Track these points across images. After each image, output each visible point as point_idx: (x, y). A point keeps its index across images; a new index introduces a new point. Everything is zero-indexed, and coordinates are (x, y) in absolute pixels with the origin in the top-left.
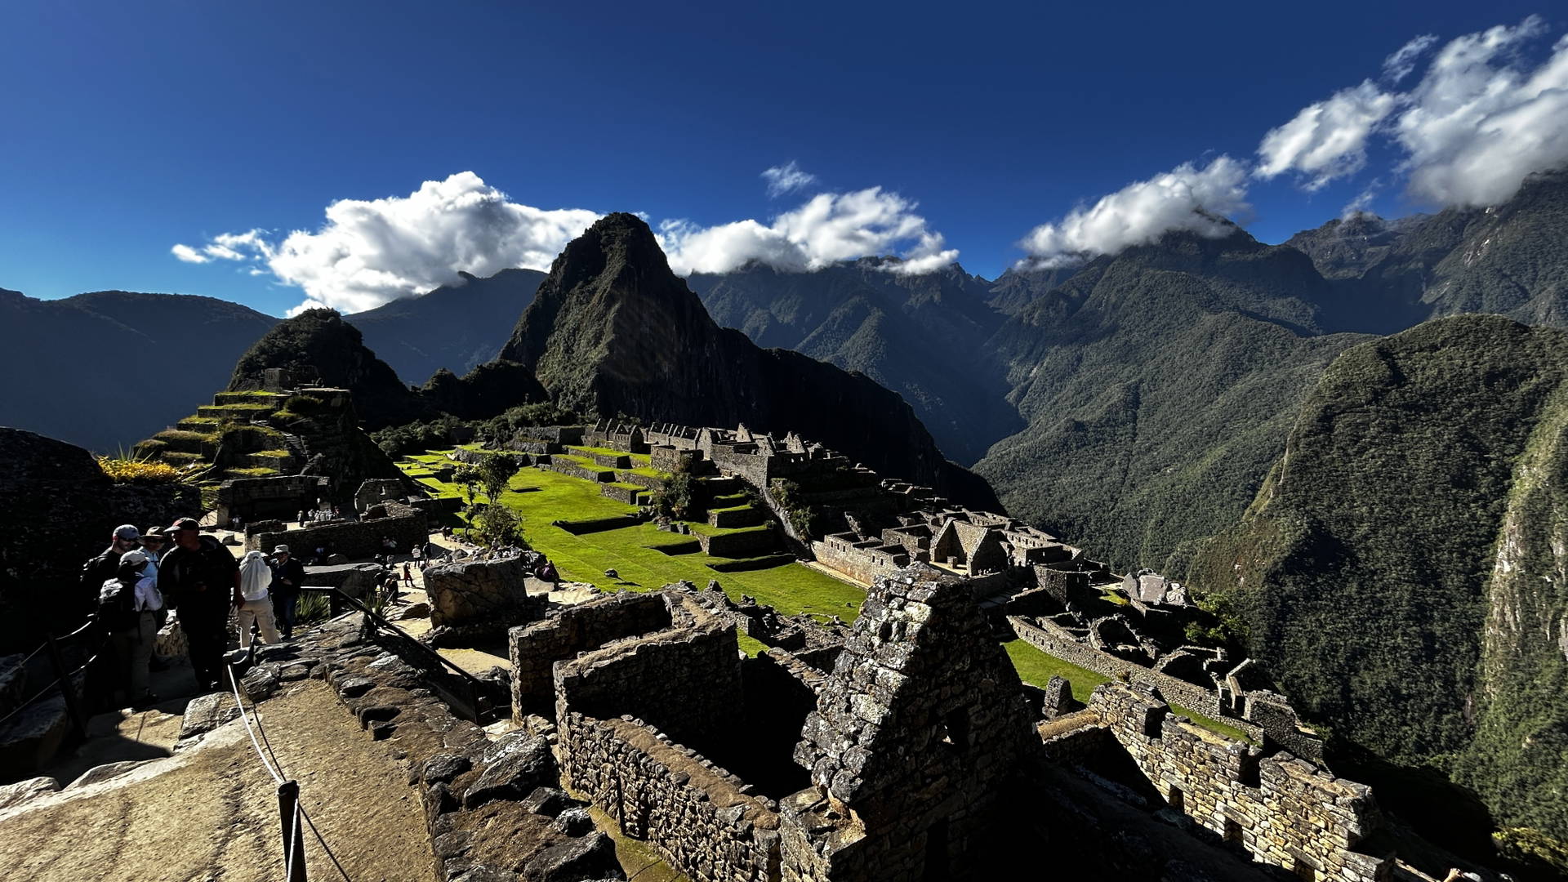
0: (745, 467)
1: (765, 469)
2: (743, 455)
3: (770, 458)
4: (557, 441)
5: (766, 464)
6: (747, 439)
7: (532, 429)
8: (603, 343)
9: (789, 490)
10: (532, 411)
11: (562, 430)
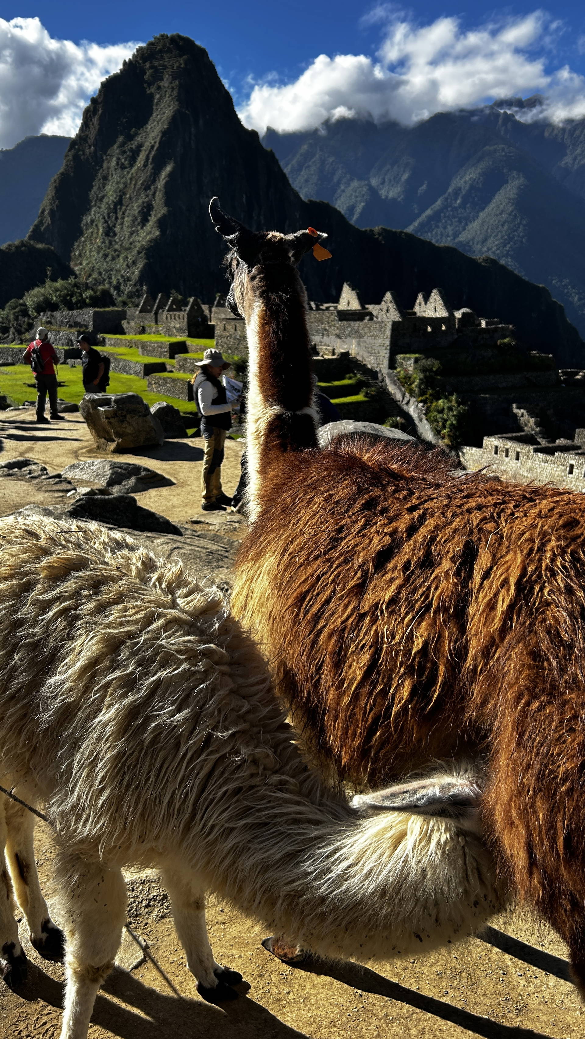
0: (354, 341)
1: (388, 342)
2: (352, 323)
3: (395, 324)
4: (90, 329)
5: (388, 333)
6: (355, 305)
7: (57, 314)
8: (153, 219)
9: (424, 370)
10: (57, 290)
11: (95, 313)
